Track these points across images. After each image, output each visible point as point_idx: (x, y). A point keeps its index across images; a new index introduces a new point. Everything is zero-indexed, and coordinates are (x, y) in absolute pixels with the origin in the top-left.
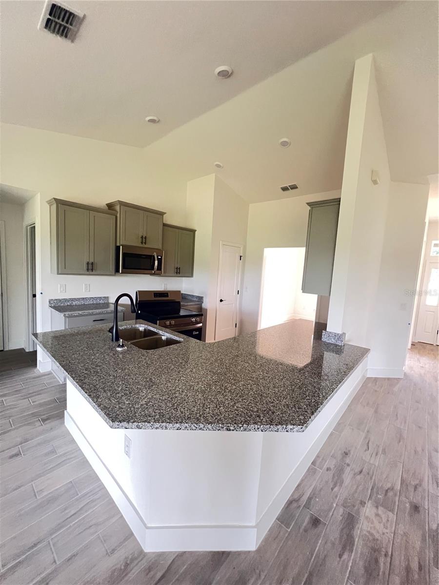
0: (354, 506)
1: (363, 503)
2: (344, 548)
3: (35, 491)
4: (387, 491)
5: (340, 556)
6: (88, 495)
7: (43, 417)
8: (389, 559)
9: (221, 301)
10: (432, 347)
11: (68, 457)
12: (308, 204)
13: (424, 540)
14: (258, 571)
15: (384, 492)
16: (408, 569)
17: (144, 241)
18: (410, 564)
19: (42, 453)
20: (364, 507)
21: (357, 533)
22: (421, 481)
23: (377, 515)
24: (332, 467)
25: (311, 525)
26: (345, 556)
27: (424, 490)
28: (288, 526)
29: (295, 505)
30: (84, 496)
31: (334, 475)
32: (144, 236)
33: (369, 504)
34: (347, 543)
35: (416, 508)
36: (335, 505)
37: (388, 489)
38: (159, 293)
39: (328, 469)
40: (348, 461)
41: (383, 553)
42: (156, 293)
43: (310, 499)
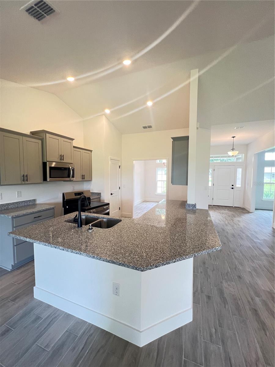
0: (219, 285)
1: (222, 282)
2: (225, 304)
3: (43, 347)
4: (227, 274)
5: (225, 307)
6: (85, 333)
7: (11, 298)
8: (241, 300)
9: (111, 194)
10: (211, 206)
11: (53, 317)
12: (172, 138)
13: (248, 289)
14: (198, 329)
15: (226, 275)
16: (249, 302)
17: (62, 158)
18: (248, 299)
19: (30, 321)
20: (222, 283)
21: (226, 295)
22: (236, 265)
23: (229, 285)
24: (202, 271)
25: (208, 299)
26: (227, 307)
27: (239, 269)
28: (199, 304)
29: (197, 293)
30: (82, 336)
31: (205, 274)
32: (62, 155)
33: (224, 282)
34: (224, 301)
35: (239, 277)
36: (212, 287)
37: (227, 273)
38: (78, 193)
39: (201, 272)
40: (207, 266)
41: (238, 299)
42: (76, 193)
43: (201, 288)
